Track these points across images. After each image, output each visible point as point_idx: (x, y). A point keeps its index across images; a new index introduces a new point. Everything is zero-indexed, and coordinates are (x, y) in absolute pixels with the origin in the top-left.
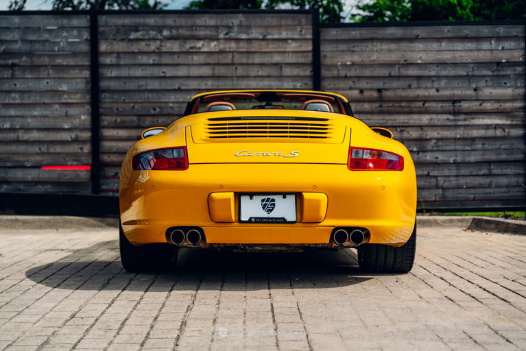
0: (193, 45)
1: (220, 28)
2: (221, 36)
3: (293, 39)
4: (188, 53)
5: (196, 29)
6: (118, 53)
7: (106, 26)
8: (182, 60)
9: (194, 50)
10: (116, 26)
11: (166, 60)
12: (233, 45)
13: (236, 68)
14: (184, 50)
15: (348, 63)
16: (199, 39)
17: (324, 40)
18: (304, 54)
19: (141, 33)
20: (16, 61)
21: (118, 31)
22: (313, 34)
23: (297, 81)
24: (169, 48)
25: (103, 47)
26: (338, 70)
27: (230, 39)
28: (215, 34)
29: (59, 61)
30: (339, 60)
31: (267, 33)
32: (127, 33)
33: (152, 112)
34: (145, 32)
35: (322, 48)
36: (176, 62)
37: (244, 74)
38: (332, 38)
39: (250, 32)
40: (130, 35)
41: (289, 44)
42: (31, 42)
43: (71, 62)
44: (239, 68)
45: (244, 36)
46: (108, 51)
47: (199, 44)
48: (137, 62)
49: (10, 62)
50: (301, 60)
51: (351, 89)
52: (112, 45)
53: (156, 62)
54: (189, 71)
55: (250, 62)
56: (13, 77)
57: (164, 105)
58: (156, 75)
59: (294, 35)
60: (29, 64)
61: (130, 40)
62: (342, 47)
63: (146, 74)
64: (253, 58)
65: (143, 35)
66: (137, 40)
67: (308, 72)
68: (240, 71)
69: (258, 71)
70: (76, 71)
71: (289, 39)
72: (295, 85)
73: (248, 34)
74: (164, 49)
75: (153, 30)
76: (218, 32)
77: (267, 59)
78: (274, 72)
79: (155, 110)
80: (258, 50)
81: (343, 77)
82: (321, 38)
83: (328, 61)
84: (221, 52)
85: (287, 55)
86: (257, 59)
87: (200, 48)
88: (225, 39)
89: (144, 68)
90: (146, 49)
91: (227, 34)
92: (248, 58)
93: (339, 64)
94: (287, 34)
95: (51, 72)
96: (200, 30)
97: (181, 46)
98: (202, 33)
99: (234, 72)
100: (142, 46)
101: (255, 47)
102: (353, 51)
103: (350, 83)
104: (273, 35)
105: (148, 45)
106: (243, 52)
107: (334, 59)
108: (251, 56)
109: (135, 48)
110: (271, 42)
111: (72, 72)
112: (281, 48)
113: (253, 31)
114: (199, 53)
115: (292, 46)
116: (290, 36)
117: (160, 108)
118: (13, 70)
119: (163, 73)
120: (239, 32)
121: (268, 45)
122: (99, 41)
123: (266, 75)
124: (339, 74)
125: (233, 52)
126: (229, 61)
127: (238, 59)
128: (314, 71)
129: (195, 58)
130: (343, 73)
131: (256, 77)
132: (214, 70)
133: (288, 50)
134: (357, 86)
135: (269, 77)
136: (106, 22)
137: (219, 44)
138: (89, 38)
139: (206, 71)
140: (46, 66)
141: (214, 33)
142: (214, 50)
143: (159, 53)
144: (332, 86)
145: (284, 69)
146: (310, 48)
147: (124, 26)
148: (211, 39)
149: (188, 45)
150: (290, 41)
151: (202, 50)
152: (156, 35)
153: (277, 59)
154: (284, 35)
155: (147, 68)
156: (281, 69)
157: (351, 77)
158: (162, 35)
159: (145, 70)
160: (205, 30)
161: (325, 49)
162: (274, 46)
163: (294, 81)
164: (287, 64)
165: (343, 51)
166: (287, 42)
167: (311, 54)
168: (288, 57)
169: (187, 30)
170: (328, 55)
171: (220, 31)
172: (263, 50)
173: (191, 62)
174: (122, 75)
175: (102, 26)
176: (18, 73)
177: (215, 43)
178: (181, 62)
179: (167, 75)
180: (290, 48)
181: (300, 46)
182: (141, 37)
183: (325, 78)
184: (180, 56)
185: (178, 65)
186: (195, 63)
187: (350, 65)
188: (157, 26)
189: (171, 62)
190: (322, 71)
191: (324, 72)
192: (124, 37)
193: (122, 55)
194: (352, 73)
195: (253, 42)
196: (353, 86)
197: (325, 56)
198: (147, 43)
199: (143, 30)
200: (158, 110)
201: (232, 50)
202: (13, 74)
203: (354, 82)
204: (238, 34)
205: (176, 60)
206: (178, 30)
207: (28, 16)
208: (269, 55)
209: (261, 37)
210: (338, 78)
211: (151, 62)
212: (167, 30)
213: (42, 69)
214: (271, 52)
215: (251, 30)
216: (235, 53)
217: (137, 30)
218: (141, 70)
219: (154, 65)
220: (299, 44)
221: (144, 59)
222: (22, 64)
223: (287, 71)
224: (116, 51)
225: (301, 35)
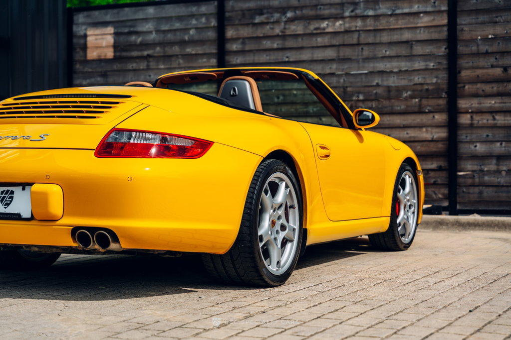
0: (317, 25)
1: (346, 5)
2: (347, 14)
3: (426, 13)
4: (312, 35)
5: (320, 8)
6: (244, 39)
7: (232, 11)
8: (305, 42)
9: (319, 31)
10: (242, 11)
11: (290, 43)
12: (359, 23)
13: (362, 49)
14: (308, 31)
15: (490, 37)
16: (323, 18)
17: (462, 11)
18: (439, 29)
19: (265, 16)
20: (150, 52)
21: (244, 15)
22: (449, 6)
23: (430, 61)
24: (293, 31)
25: (230, 33)
26: (478, 45)
27: (356, 17)
28: (341, 12)
29: (189, 50)
30: (479, 34)
31: (396, 7)
32: (253, 18)
33: (276, 100)
34: (269, 15)
35: (458, 21)
36: (300, 45)
37: (371, 55)
38: (471, 8)
39: (377, 7)
40: (254, 19)
41: (421, 18)
42: (164, 32)
43: (199, 50)
44: (366, 48)
45: (371, 13)
46: (234, 37)
47: (324, 24)
48: (262, 47)
49: (146, 53)
50: (435, 36)
51: (492, 66)
52: (238, 30)
53: (280, 46)
54: (312, 54)
55: (378, 41)
56: (148, 68)
57: (287, 93)
58: (280, 61)
59: (427, 7)
60: (162, 54)
61: (255, 25)
62: (482, 18)
63: (270, 59)
64: (380, 37)
65: (267, 18)
66: (262, 24)
67: (442, 50)
68: (367, 52)
69: (386, 51)
70: (204, 60)
71: (421, 13)
72: (427, 65)
73: (375, 9)
74: (288, 32)
75: (278, 12)
76: (343, 10)
77: (396, 37)
78: (403, 51)
79: (278, 98)
80: (386, 27)
81: (483, 54)
82: (458, 9)
83: (466, 36)
84: (347, 32)
85: (418, 31)
86: (385, 38)
87: (324, 29)
88: (350, 17)
89: (268, 53)
90: (270, 33)
91: (352, 11)
92: (375, 36)
93: (479, 38)
94: (418, 7)
95: (181, 61)
96: (324, 9)
97: (306, 27)
98: (326, 12)
99: (360, 53)
100: (267, 30)
101: (383, 23)
102: (496, 22)
103: (492, 60)
104: (403, 9)
105: (272, 29)
106: (370, 31)
107: (474, 33)
108: (378, 34)
109: (260, 32)
110: (401, 17)
111: (200, 61)
112: (412, 23)
113: (381, 6)
114: (323, 33)
115: (425, 20)
116: (422, 9)
117: (284, 95)
118: (149, 62)
119: (287, 57)
120: (366, 9)
121: (397, 20)
122: (226, 27)
123: (394, 55)
124: (478, 50)
125: (359, 31)
126: (355, 41)
127: (364, 38)
128: (448, 48)
129: (319, 40)
130: (483, 48)
131: (384, 57)
132: (338, 52)
133: (419, 25)
134: (500, 63)
135: (398, 57)
136: (233, 7)
137: (344, 24)
138: (216, 25)
139: (330, 53)
140: (177, 56)
141: (339, 11)
142: (339, 30)
143: (283, 37)
144: (471, 64)
145: (415, 47)
146: (445, 21)
147: (249, 10)
148: (336, 18)
149: (312, 27)
150: (422, 15)
151: (327, 31)
152: (280, 18)
153: (407, 36)
154: (416, 8)
155: (271, 53)
156: (411, 48)
157: (493, 53)
158: (286, 17)
159: (270, 55)
160: (330, 9)
161: (463, 21)
162: (403, 21)
163: (426, 61)
164: (418, 41)
165: (483, 23)
166: (419, 17)
167: (445, 29)
168: (420, 33)
169: (312, 10)
170: (466, 29)
171: (345, 9)
172: (392, 27)
173: (315, 45)
174: (248, 62)
175: (228, 12)
176: (153, 64)
177: (341, 22)
178: (305, 45)
179: (291, 60)
180: (422, 23)
181: (434, 20)
182: (266, 21)
183: (462, 55)
184: (304, 38)
185: (302, 48)
186: (319, 45)
187: (492, 38)
188: (281, 8)
189: (295, 46)
190: (458, 47)
191: (461, 49)
192: (250, 22)
193: (247, 41)
194: (495, 48)
195: (381, 18)
196: (495, 63)
197: (462, 30)
198: (272, 26)
199: (268, 13)
200: (281, 98)
201: (358, 29)
202: (148, 66)
203: (496, 59)
204: (365, 11)
205: (300, 42)
206: (302, 11)
207: (162, 6)
208: (399, 32)
209: (389, 13)
210: (478, 54)
211: (275, 46)
212: (291, 11)
213: (173, 59)
214: (401, 29)
215: (378, 5)
216: (361, 32)
217: (261, 14)
218: (265, 56)
219: (278, 49)
220: (432, 18)
221: (267, 44)
222: (156, 55)
223: (418, 50)
224: (241, 36)
225: (435, 7)
